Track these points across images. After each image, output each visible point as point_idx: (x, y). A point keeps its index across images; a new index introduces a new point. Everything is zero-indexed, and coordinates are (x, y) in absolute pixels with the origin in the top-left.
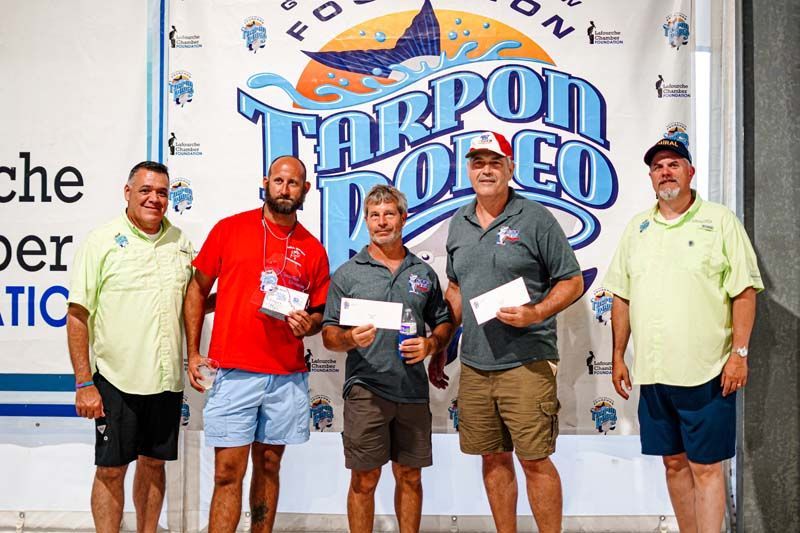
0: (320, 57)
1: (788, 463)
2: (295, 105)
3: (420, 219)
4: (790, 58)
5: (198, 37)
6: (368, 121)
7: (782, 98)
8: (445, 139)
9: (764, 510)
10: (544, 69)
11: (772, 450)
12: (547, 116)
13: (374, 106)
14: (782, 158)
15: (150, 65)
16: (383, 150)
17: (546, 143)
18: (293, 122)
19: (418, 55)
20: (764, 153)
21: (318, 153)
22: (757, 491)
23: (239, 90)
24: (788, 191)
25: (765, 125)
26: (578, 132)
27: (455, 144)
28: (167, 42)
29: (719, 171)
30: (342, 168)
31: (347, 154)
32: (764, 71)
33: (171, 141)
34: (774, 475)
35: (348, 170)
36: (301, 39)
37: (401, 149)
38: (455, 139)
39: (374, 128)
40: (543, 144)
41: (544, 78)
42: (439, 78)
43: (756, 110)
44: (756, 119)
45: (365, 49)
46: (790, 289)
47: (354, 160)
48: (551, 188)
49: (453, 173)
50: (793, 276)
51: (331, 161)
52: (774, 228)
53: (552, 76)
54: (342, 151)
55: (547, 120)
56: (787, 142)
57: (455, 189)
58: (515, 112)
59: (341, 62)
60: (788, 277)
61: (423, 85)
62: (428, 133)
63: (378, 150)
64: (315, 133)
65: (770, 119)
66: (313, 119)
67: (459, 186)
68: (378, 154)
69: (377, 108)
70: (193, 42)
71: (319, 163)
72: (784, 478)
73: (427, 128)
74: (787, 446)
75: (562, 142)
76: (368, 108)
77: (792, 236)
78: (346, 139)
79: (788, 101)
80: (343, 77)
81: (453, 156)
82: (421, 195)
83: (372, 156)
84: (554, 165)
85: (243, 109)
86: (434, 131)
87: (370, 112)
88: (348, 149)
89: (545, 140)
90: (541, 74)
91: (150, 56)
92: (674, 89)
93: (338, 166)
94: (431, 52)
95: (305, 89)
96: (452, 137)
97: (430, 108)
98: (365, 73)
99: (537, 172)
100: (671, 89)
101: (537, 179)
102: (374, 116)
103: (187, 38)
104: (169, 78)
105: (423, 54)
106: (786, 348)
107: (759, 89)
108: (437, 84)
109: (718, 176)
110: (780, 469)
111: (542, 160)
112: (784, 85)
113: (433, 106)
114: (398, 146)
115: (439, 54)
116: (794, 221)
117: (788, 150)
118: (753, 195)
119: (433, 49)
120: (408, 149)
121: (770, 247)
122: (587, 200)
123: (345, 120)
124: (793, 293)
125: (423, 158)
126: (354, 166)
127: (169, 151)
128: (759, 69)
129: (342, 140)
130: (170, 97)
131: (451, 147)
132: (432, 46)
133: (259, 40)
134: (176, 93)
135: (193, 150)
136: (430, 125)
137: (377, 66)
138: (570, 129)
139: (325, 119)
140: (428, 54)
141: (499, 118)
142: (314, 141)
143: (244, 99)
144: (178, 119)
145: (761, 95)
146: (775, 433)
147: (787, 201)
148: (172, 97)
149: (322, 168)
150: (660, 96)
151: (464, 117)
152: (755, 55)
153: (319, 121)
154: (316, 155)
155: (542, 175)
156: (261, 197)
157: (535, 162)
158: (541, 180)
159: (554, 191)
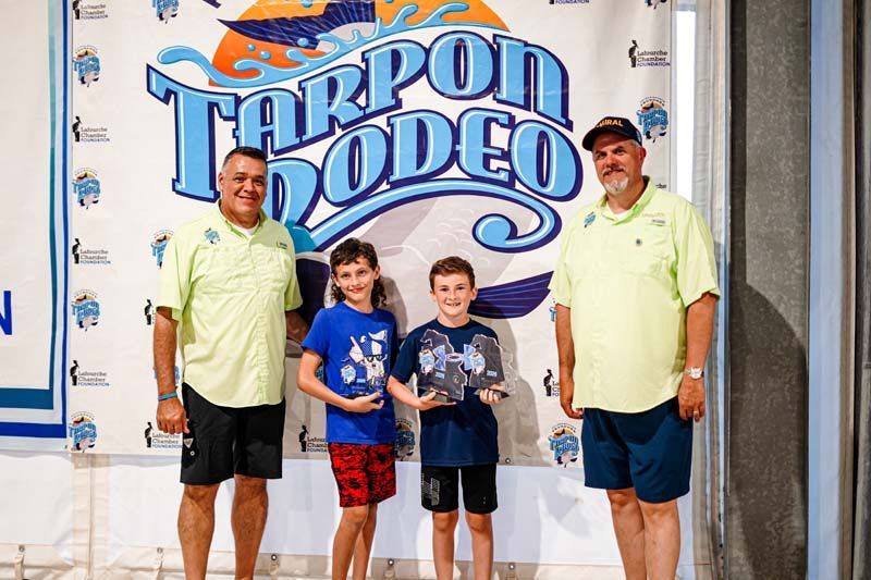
0: (238, 27)
1: (785, 510)
2: (211, 83)
3: (352, 214)
4: (790, 16)
5: (104, 6)
6: (293, 99)
7: (781, 64)
8: (381, 121)
9: (756, 566)
10: (495, 36)
11: (765, 494)
12: (499, 91)
13: (300, 83)
14: (782, 138)
15: (52, 40)
16: (310, 134)
17: (498, 123)
18: (209, 103)
19: (350, 22)
20: (757, 132)
21: (237, 138)
22: (747, 541)
23: (149, 67)
24: (788, 179)
25: (760, 97)
26: (535, 111)
27: (391, 125)
28: (71, 13)
29: (706, 155)
31: (269, 138)
32: (759, 31)
33: (75, 127)
34: (768, 524)
35: (271, 157)
36: (217, 5)
37: (331, 132)
38: (392, 120)
39: (300, 108)
40: (493, 125)
41: (495, 46)
42: (374, 48)
43: (748, 79)
44: (748, 90)
45: (289, 16)
46: (789, 300)
47: (277, 146)
48: (503, 176)
49: (390, 160)
50: (792, 283)
52: (771, 222)
53: (504, 43)
54: (264, 136)
55: (498, 96)
56: (787, 117)
57: (392, 178)
58: (461, 86)
59: (263, 33)
60: (787, 283)
61: (355, 58)
62: (361, 113)
63: (305, 134)
64: (233, 115)
65: (767, 90)
66: (231, 98)
67: (397, 176)
68: (305, 138)
69: (303, 85)
70: (99, 13)
72: (781, 527)
73: (360, 108)
74: (786, 488)
75: (517, 122)
76: (292, 85)
77: (793, 232)
78: (268, 121)
79: (787, 68)
80: (265, 49)
81: (390, 140)
82: (353, 186)
83: (298, 141)
84: (506, 149)
85: (154, 88)
86: (368, 111)
87: (295, 90)
88: (271, 133)
89: (496, 120)
90: (491, 42)
91: (51, 29)
92: (649, 56)
94: (364, 17)
95: (222, 64)
96: (389, 118)
97: (364, 85)
98: (290, 44)
99: (487, 158)
100: (646, 57)
101: (486, 166)
102: (300, 94)
103: (93, 7)
104: (73, 54)
105: (356, 21)
106: (784, 370)
107: (753, 52)
108: (372, 56)
109: (705, 161)
110: (776, 515)
111: (492, 145)
112: (784, 48)
113: (367, 82)
114: (327, 130)
115: (374, 21)
116: (795, 214)
117: (788, 127)
118: (744, 183)
119: (367, 16)
120: (339, 132)
121: (765, 246)
122: (546, 191)
123: (267, 100)
124: (792, 302)
125: (356, 142)
126: (277, 153)
127: (74, 137)
128: (752, 29)
129: (264, 123)
130: (74, 76)
131: (388, 130)
132: (366, 10)
133: (170, 9)
134: (81, 71)
135: (100, 136)
136: (363, 105)
137: (302, 36)
138: (526, 107)
139: (245, 98)
140: (361, 20)
141: (442, 94)
142: (232, 124)
143: (154, 76)
144: (84, 101)
145: (756, 60)
146: (770, 474)
147: (786, 192)
148: (76, 75)
150: (634, 66)
151: (402, 94)
152: (748, 12)
153: (238, 101)
154: (235, 140)
155: (492, 161)
156: (174, 189)
157: (485, 146)
158: (492, 168)
159: (507, 180)
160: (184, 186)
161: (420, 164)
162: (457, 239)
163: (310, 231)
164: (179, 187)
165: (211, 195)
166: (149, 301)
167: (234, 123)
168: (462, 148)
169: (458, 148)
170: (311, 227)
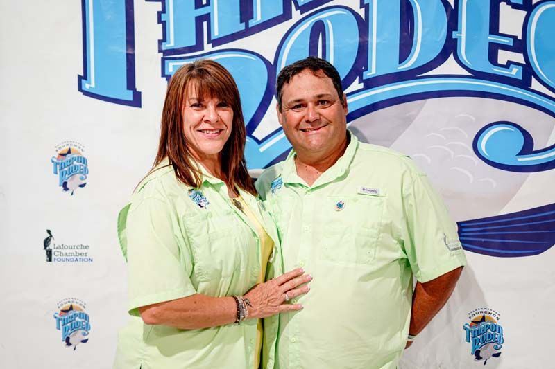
16: (258, 18)
17: (509, 3)
21: (164, 24)
27: (367, 7)
30: (199, 45)
31: (205, 24)
35: (208, 47)
37: (286, 15)
40: (503, 5)
47: (216, 34)
48: (515, 72)
49: (363, 50)
51: (183, 35)
54: (199, 20)
57: (367, 75)
63: (252, 18)
67: (372, 71)
68: (252, 23)
71: (165, 39)
75: (535, 2)
78: (204, 3)
81: (363, 26)
83: (242, 27)
84: (520, 38)
88: (207, 17)
93: (194, 43)
99: (494, 49)
101: (493, 58)
111: (500, 31)
114: (282, 13)
120: (297, 15)
125: (319, 28)
126: (216, 42)
129: (198, 4)
131: (362, 12)
142: (158, 6)
149: (171, 44)
154: (161, 25)
155: (501, 53)
156: (80, 89)
157: (491, 33)
158: (499, 62)
159: (520, 78)
160: (93, 85)
161: (403, 56)
162: (452, 153)
163: (259, 142)
164: (86, 86)
165: (129, 96)
166: (49, 232)
167: (160, 4)
168: (462, 35)
169: (455, 35)
170: (260, 139)
